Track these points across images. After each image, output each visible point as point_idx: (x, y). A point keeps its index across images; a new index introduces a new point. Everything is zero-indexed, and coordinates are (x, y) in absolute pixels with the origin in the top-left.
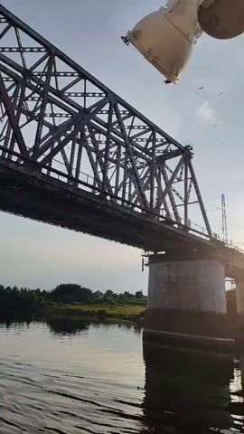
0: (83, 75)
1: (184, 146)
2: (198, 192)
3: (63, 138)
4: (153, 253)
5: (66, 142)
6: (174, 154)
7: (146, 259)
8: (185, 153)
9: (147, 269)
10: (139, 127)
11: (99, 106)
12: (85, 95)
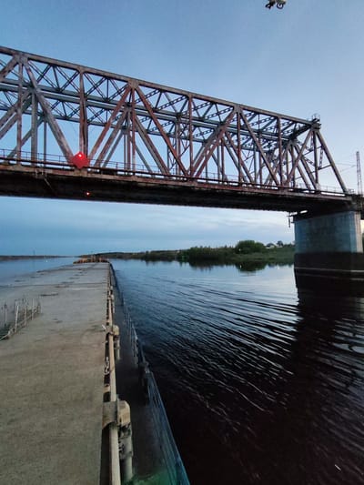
0: (213, 102)
1: (310, 120)
2: (329, 158)
3: (212, 146)
4: (296, 213)
5: (213, 149)
6: (302, 131)
7: (292, 218)
8: (313, 127)
9: (293, 225)
10: (265, 120)
11: (230, 116)
12: (218, 114)
